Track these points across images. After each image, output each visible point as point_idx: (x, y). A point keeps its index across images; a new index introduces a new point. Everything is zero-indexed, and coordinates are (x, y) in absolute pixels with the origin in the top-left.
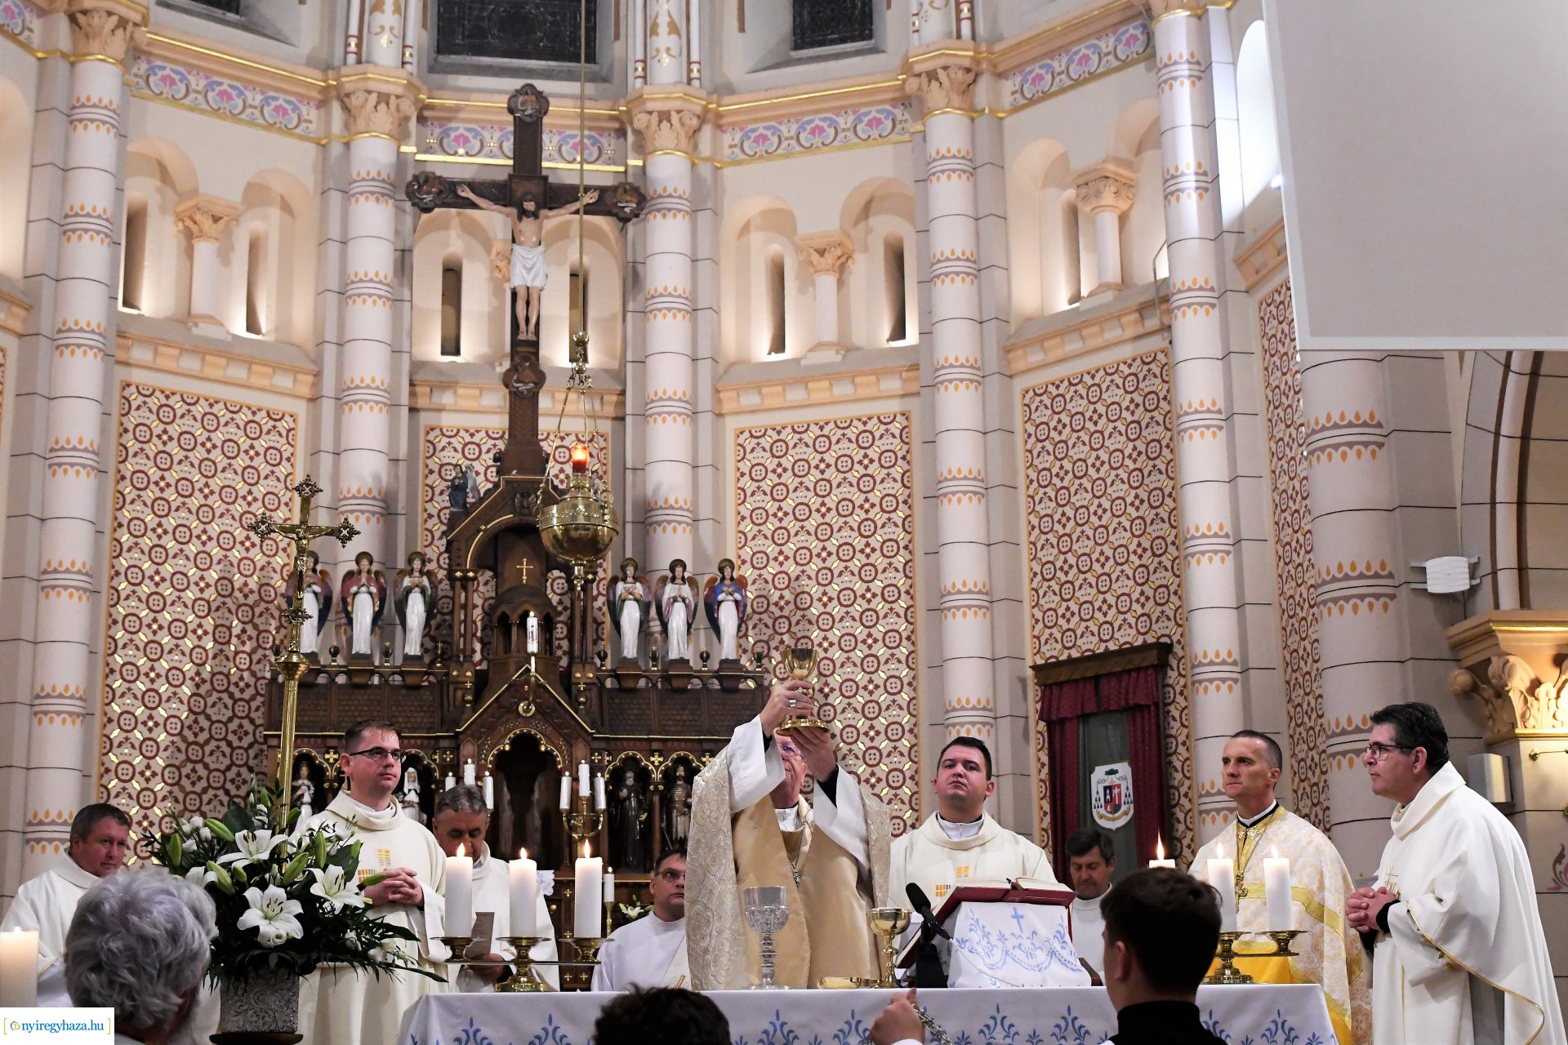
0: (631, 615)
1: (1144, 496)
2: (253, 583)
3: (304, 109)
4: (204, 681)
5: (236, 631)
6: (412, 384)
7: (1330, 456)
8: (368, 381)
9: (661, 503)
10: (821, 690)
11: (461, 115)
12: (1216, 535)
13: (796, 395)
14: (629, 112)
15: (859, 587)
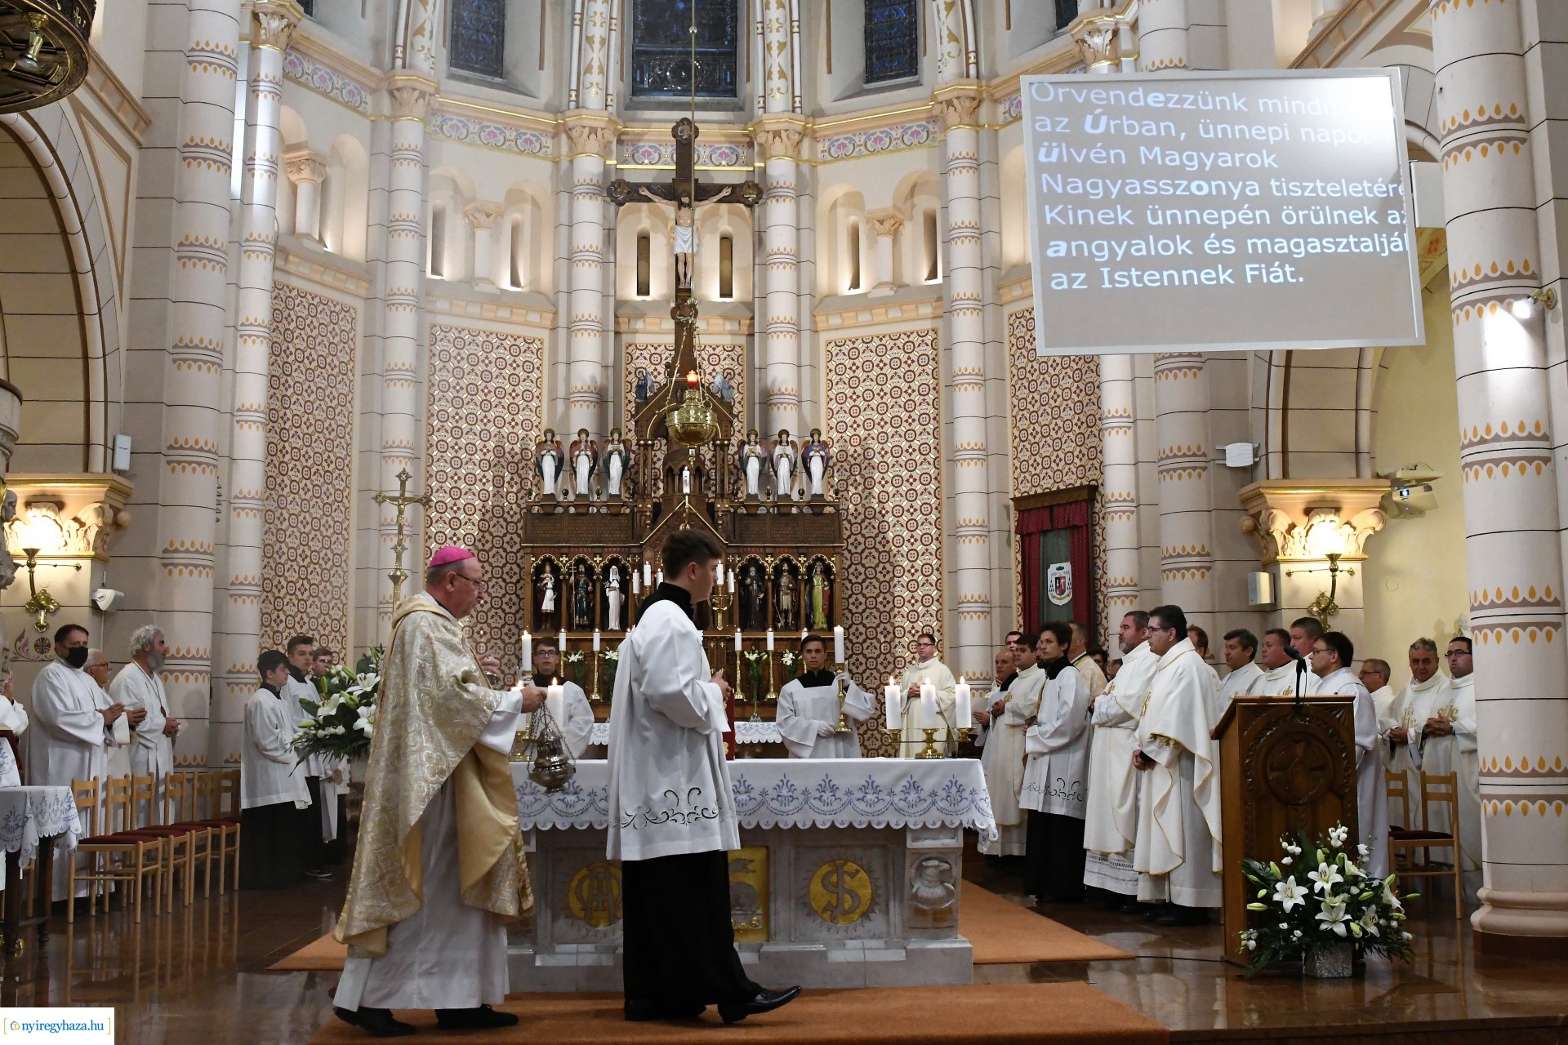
0: (753, 467)
1: (1082, 387)
2: (517, 448)
3: (543, 139)
4: (487, 511)
5: (507, 479)
6: (616, 317)
7: (1167, 376)
8: (586, 317)
9: (776, 391)
10: (880, 512)
11: (646, 137)
12: (1121, 416)
13: (864, 317)
14: (754, 131)
15: (904, 445)
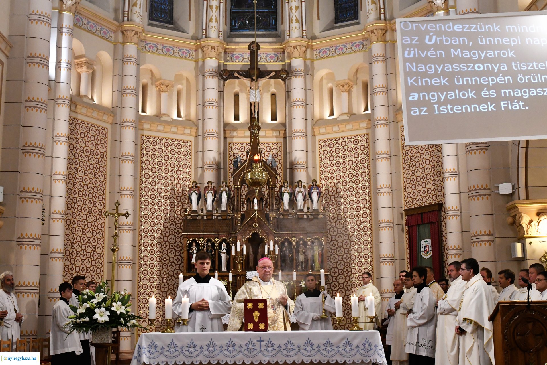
0: (286, 197)
1: (435, 159)
2: (180, 190)
3: (191, 52)
4: (167, 218)
5: (176, 204)
6: (224, 131)
7: (471, 153)
8: (211, 130)
9: (296, 163)
10: (344, 217)
11: (237, 50)
12: (452, 172)
13: (336, 129)
14: (285, 46)
15: (355, 186)
